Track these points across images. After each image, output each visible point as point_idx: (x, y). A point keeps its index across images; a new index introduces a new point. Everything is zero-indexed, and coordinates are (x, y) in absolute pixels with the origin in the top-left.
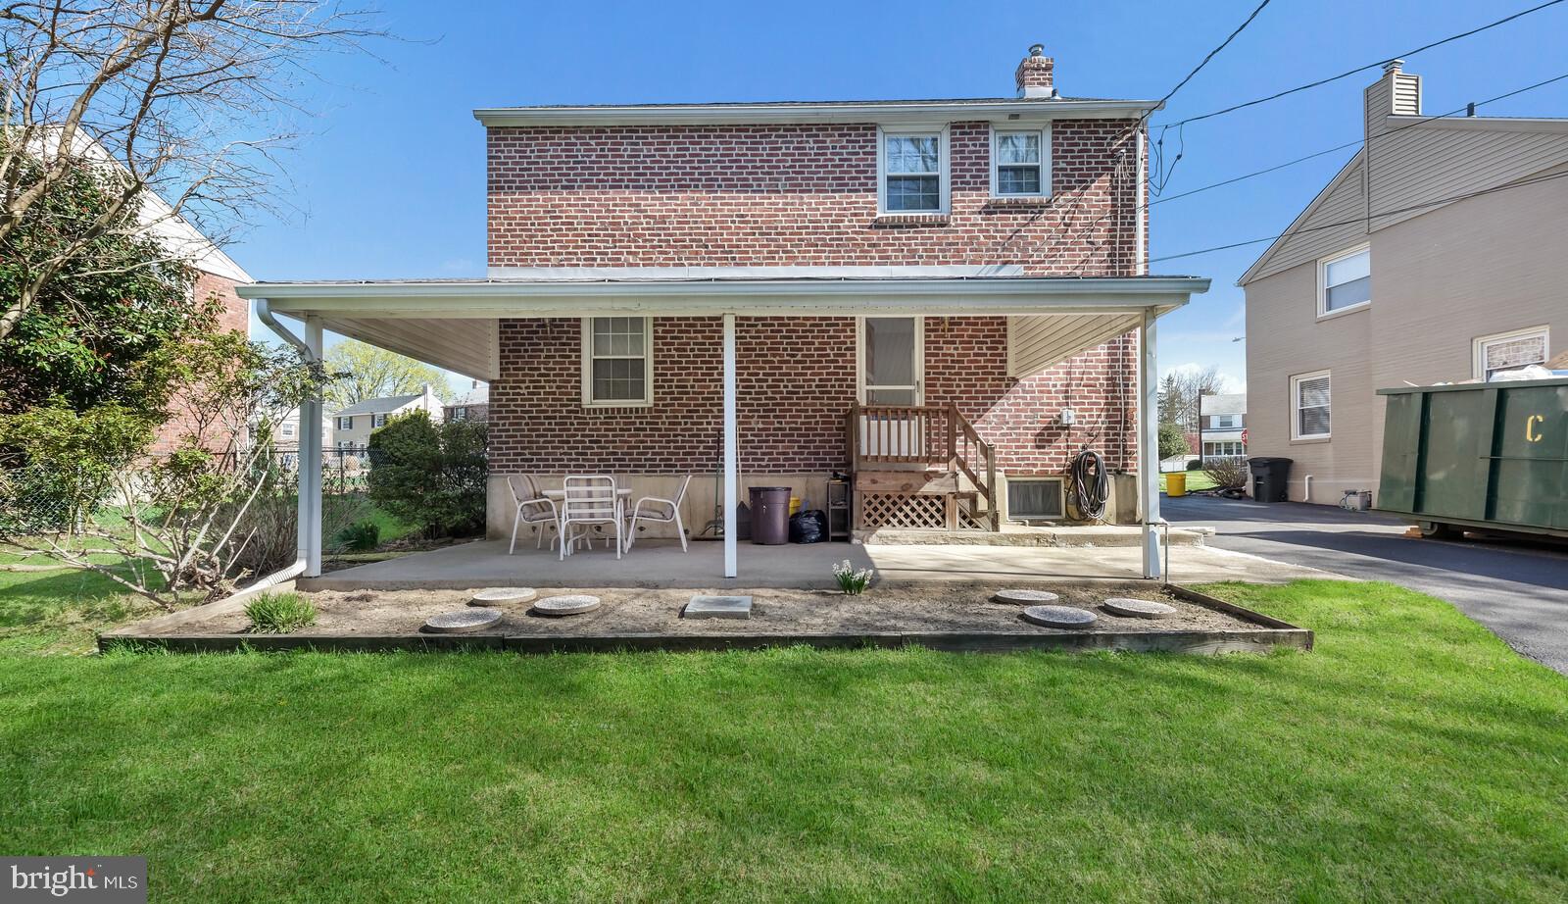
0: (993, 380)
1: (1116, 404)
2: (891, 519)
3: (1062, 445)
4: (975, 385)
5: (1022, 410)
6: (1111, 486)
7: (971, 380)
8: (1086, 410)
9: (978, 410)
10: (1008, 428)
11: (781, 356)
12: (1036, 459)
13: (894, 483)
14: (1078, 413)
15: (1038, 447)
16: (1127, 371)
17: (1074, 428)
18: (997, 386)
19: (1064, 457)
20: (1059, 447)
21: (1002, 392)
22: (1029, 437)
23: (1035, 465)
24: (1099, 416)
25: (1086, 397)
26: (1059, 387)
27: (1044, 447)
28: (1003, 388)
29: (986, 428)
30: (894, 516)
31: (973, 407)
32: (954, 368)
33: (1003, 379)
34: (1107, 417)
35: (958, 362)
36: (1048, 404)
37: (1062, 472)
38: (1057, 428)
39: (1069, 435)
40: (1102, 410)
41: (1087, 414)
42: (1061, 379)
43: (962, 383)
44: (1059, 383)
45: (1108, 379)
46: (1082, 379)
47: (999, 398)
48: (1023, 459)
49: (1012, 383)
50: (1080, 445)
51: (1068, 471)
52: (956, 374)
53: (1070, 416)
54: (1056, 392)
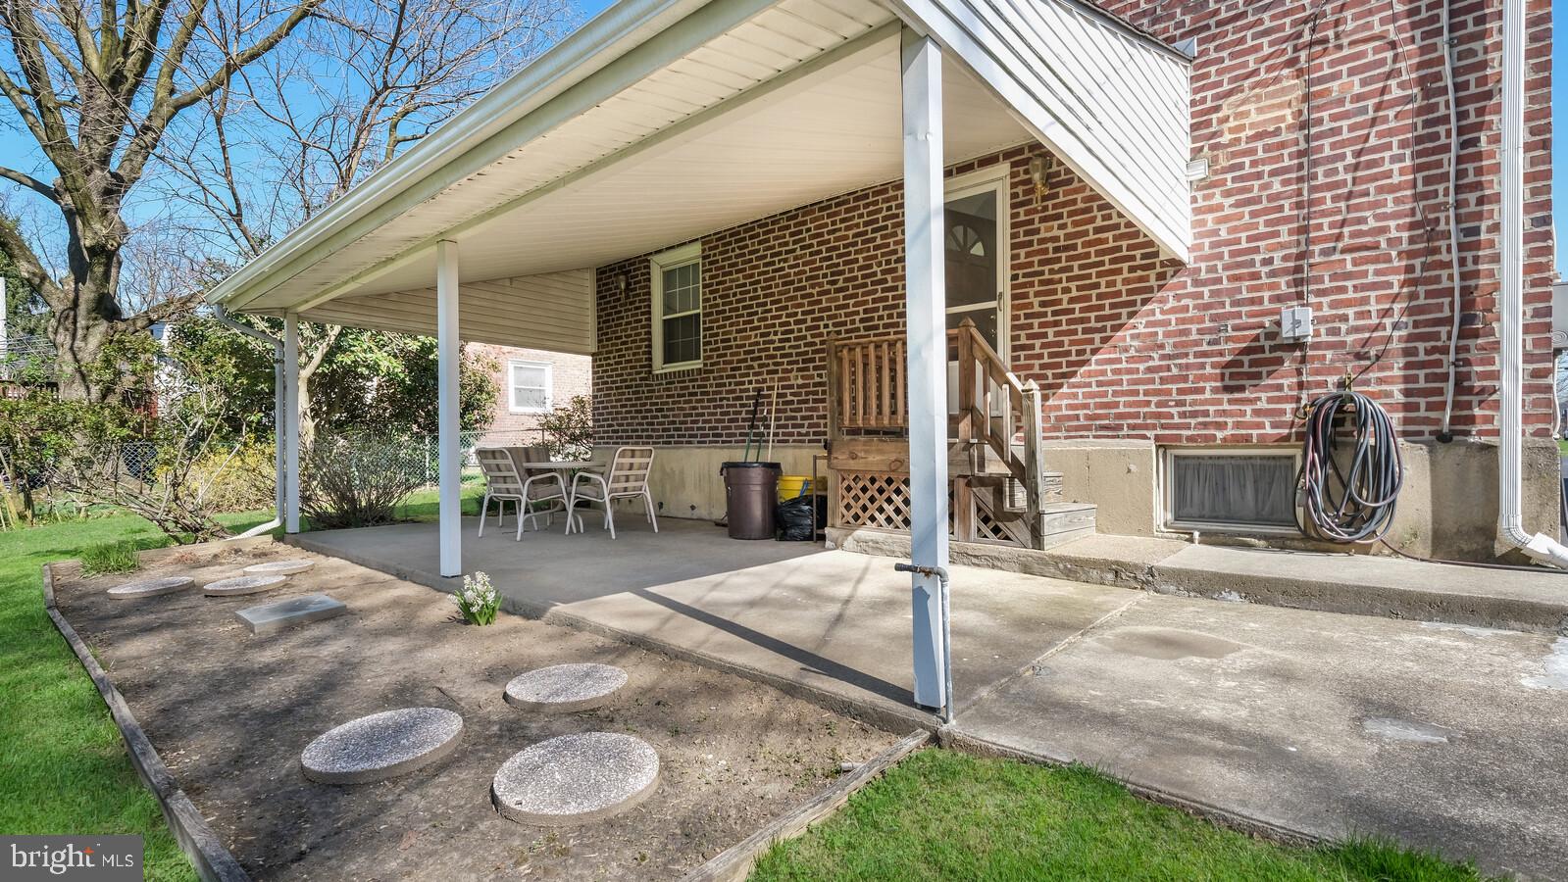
0: (1132, 269)
1: (1437, 279)
2: (877, 514)
3: (1286, 382)
4: (1097, 286)
5: (1191, 320)
6: (1414, 469)
7: (1089, 277)
8: (1349, 303)
9: (1103, 329)
10: (1163, 357)
11: (821, 285)
12: (1224, 413)
13: (878, 458)
14: (1326, 311)
15: (1227, 389)
16: (1472, 197)
17: (1316, 346)
18: (1141, 279)
19: (1289, 407)
20: (1280, 387)
21: (1150, 290)
22: (1209, 370)
23: (1221, 426)
24: (1386, 313)
25: (1348, 276)
26: (1278, 264)
27: (1242, 389)
28: (1153, 282)
29: (1119, 360)
30: (881, 510)
31: (1093, 324)
32: (1059, 260)
33: (1152, 266)
34: (1410, 311)
35: (1066, 248)
36: (1252, 301)
37: (1287, 438)
38: (1273, 349)
39: (1303, 360)
40: (1395, 298)
41: (1350, 312)
42: (1282, 246)
43: (1073, 285)
44: (1277, 255)
45: (1412, 226)
46: (1339, 237)
47: (1145, 302)
48: (1194, 414)
49: (1170, 271)
50: (1332, 379)
51: (1300, 436)
52: (1062, 270)
53: (1301, 320)
54: (1273, 274)
